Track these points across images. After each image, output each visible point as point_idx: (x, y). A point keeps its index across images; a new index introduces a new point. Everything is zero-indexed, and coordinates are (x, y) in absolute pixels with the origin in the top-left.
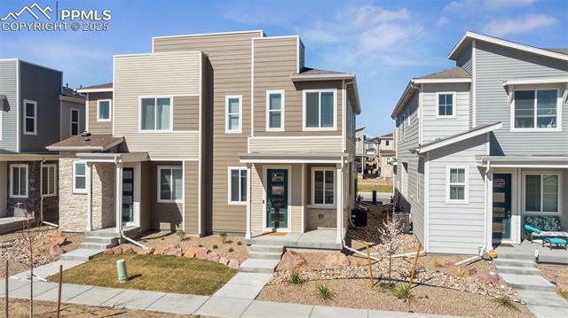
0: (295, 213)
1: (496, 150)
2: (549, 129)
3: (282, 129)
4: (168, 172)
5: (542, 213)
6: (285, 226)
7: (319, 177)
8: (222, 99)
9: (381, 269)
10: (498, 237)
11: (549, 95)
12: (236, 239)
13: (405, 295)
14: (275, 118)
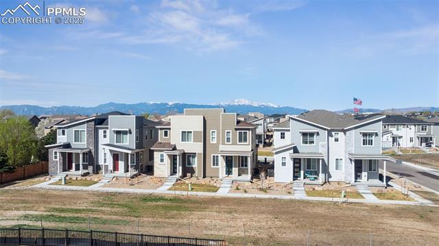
0: (235, 170)
1: (296, 151)
2: (312, 144)
3: (231, 143)
4: (190, 156)
5: (311, 170)
6: (232, 174)
7: (243, 161)
8: (210, 132)
10: (295, 177)
11: (312, 135)
12: (215, 179)
13: (265, 191)
14: (228, 139)
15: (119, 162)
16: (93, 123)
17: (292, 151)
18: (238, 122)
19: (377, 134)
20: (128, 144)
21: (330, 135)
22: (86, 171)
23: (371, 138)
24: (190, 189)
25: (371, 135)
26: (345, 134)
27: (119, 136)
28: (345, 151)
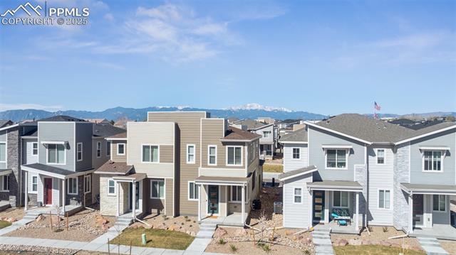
0: (222, 207)
1: (317, 179)
2: (343, 168)
3: (216, 164)
4: (156, 183)
5: (341, 207)
6: (217, 213)
7: (234, 193)
8: (185, 146)
10: (316, 221)
11: (342, 152)
12: (192, 218)
13: (267, 248)
14: (212, 159)
15: (53, 190)
16: (17, 133)
17: (311, 179)
18: (228, 132)
19: (448, 153)
20: (65, 164)
21: (370, 153)
23: (437, 159)
24: (144, 242)
25: (438, 153)
26: (395, 152)
27: (52, 151)
28: (395, 179)
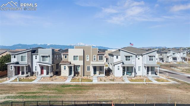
0: (98, 72)
1: (123, 64)
2: (129, 61)
3: (96, 61)
4: (77, 67)
5: (129, 71)
6: (96, 74)
7: (101, 68)
8: (86, 56)
9: (110, 78)
10: (123, 74)
11: (129, 57)
12: (89, 76)
13: (113, 81)
14: (95, 59)
15: (44, 70)
17: (122, 64)
19: (155, 57)
20: (48, 62)
21: (136, 57)
22: (27, 75)
23: (152, 58)
24: (80, 81)
26: (142, 56)
27: (43, 58)
28: (142, 64)
